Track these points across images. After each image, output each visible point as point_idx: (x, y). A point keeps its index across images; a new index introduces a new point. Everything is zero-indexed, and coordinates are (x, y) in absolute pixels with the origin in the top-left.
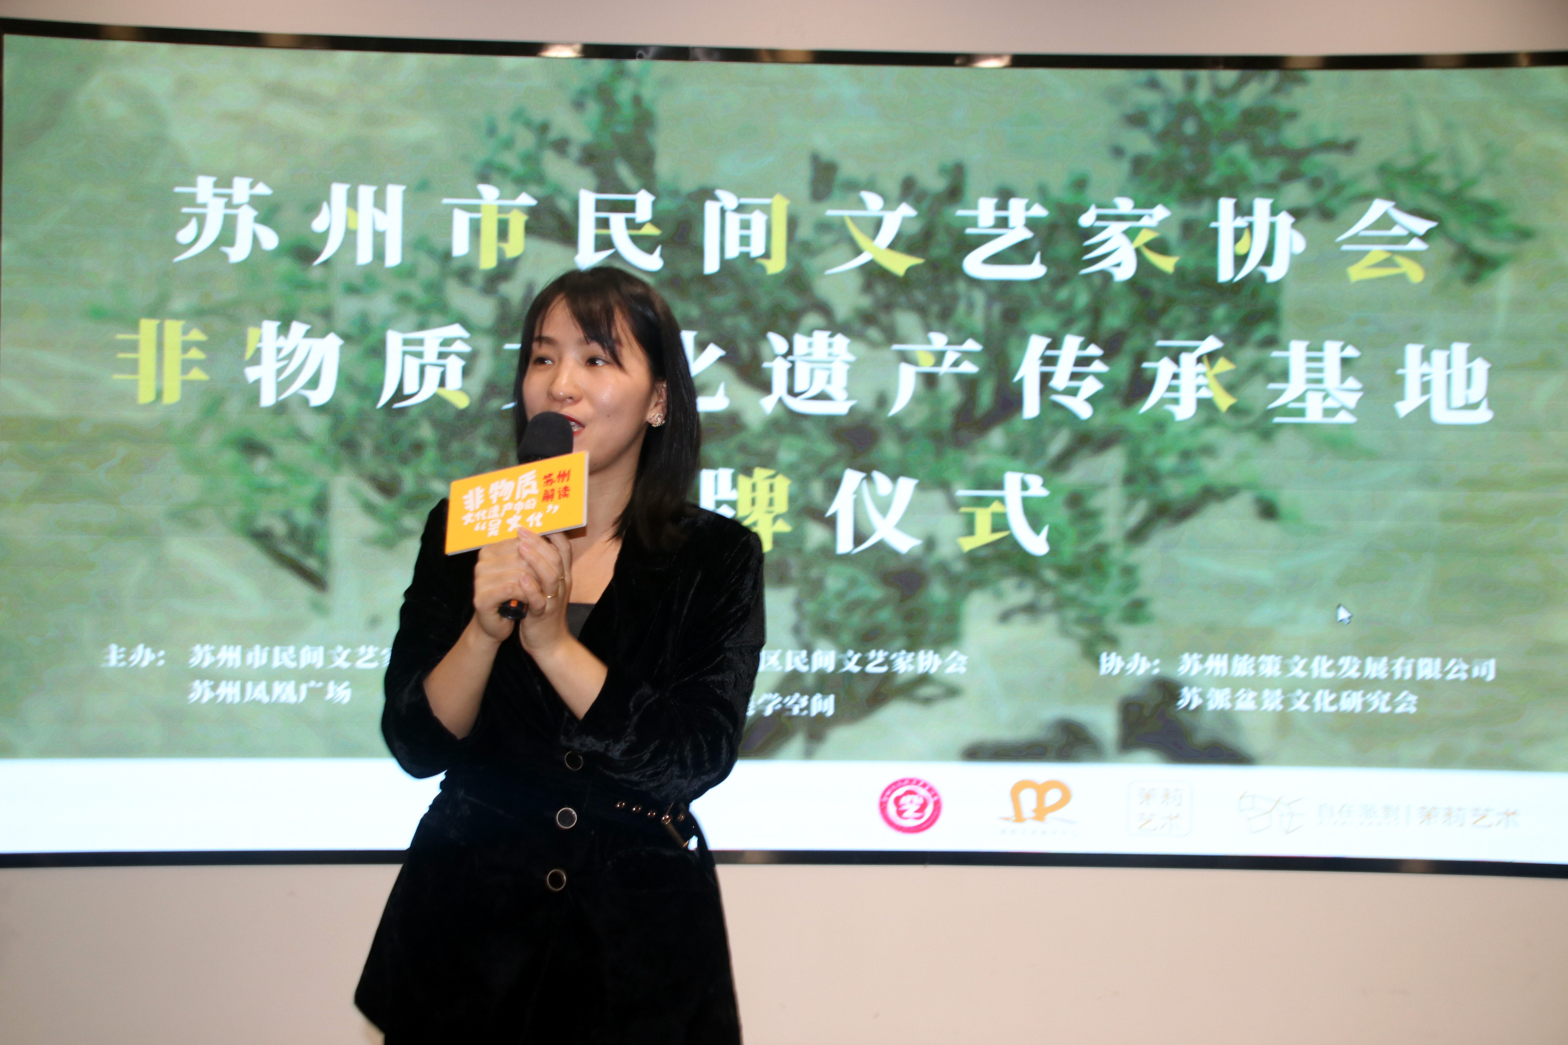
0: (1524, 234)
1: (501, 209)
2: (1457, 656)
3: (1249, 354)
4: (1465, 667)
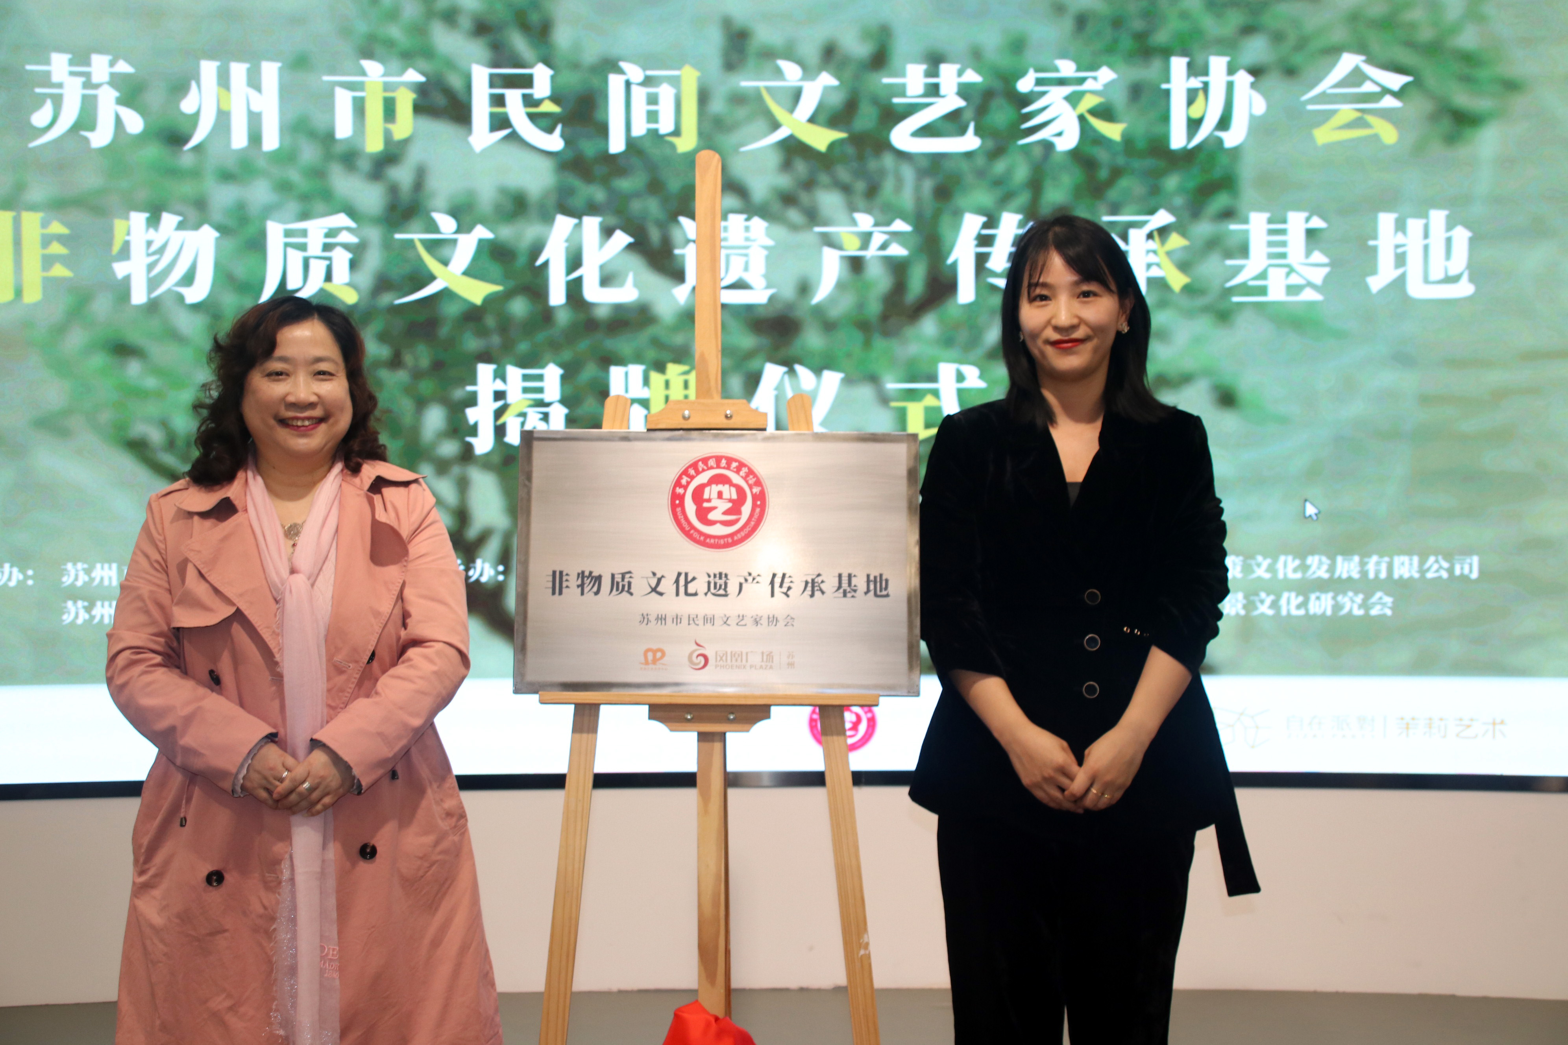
0: (1511, 86)
1: (387, 87)
2: (1436, 554)
3: (1204, 228)
4: (1445, 565)
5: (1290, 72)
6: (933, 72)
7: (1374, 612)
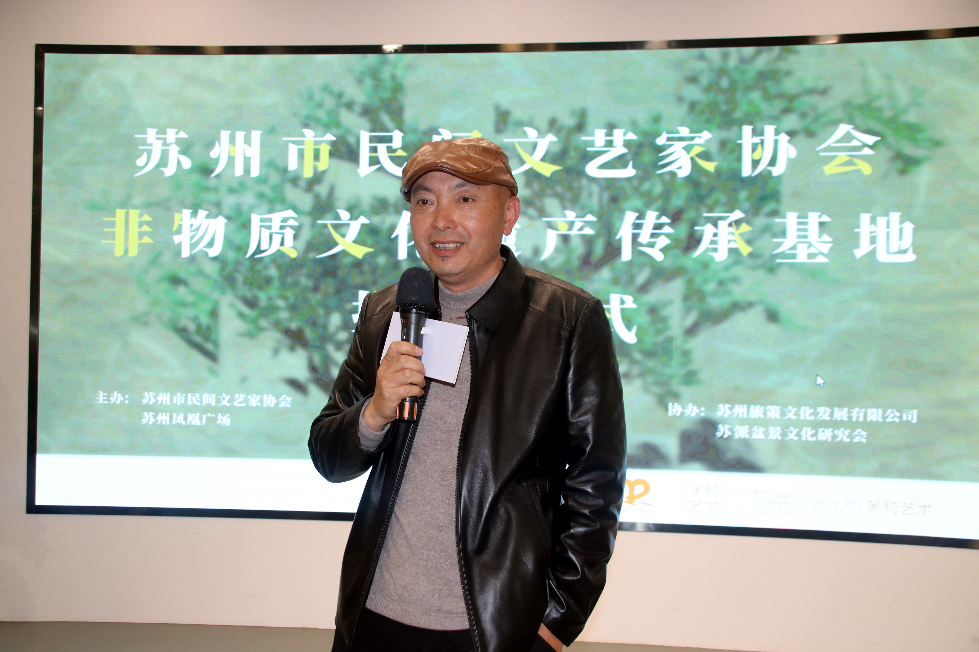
0: (937, 143)
1: (316, 143)
2: (892, 408)
3: (760, 221)
4: (898, 414)
5: (810, 134)
6: (609, 134)
7: (856, 440)
